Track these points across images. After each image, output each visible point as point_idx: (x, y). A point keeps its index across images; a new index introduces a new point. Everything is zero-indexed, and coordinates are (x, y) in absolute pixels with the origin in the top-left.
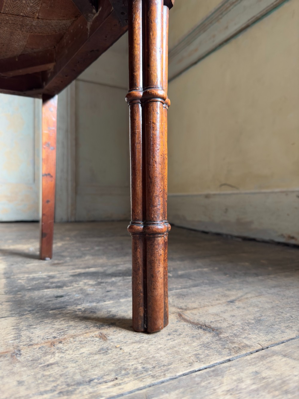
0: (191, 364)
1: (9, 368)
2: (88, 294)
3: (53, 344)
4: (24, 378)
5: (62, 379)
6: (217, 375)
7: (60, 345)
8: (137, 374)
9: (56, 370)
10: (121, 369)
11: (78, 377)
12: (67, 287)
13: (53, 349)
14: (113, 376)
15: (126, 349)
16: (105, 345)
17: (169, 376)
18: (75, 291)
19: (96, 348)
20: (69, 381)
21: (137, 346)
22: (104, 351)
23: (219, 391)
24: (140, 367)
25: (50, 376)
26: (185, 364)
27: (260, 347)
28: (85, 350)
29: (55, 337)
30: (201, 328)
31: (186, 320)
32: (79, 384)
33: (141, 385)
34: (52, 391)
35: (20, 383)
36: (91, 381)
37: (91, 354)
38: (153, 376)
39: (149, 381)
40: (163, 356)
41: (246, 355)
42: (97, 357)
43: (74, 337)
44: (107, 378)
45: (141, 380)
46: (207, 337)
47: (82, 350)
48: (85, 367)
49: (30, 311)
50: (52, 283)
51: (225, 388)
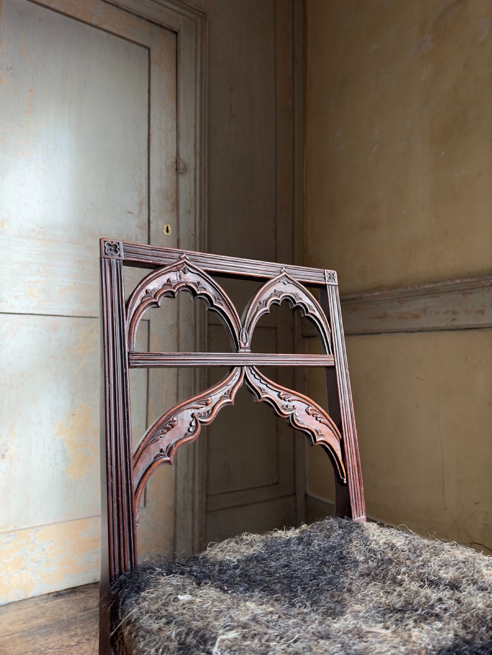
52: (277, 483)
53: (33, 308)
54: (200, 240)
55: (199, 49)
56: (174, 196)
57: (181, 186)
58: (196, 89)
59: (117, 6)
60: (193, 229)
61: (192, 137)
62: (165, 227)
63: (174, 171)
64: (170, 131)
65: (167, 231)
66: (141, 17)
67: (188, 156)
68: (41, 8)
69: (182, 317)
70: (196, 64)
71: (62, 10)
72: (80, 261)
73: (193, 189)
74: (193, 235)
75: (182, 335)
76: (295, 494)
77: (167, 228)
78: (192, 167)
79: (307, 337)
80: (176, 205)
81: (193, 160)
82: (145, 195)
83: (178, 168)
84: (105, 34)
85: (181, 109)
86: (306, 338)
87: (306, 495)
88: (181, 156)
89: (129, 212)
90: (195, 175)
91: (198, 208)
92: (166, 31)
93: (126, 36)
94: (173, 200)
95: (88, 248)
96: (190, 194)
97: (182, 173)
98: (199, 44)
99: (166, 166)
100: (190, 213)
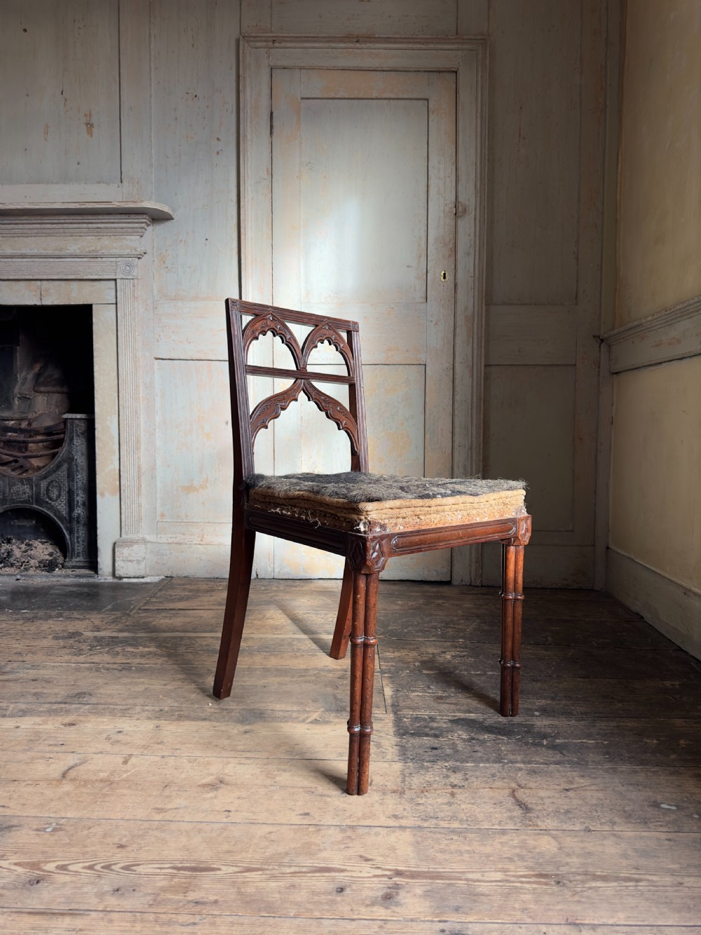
0: (493, 825)
1: (399, 800)
2: (457, 751)
3: (422, 792)
4: (406, 807)
5: (424, 813)
6: (503, 834)
7: (426, 794)
8: (461, 821)
9: (422, 807)
10: (455, 816)
11: (432, 814)
12: (443, 738)
13: (422, 795)
14: (449, 818)
15: (463, 806)
16: (452, 801)
17: (477, 827)
18: (448, 745)
19: (446, 801)
20: (427, 815)
21: (470, 806)
22: (450, 804)
23: (496, 841)
24: (465, 818)
25: (419, 810)
26: (490, 824)
27: (545, 828)
28: (440, 800)
29: (424, 787)
30: (519, 805)
31: (514, 797)
32: (431, 818)
33: (461, 827)
34: (418, 817)
35: (405, 809)
36: (437, 818)
37: (442, 804)
38: (469, 825)
39: (465, 826)
40: (480, 816)
41: (531, 830)
42: (444, 806)
43: (435, 790)
44: (445, 819)
45: (462, 824)
46: (518, 812)
47: (438, 800)
48: (437, 810)
49: (411, 759)
50: (432, 729)
51: (500, 840)
52: (572, 531)
53: (330, 359)
54: (478, 280)
55: (480, 79)
56: (453, 241)
57: (460, 230)
58: (476, 125)
59: (395, 71)
60: (472, 270)
61: (473, 176)
62: (443, 272)
63: (453, 216)
64: (449, 177)
65: (444, 278)
66: (419, 71)
67: (469, 196)
68: (330, 101)
69: (458, 359)
70: (476, 98)
71: (347, 97)
72: (365, 318)
73: (473, 230)
74: (472, 277)
75: (458, 377)
76: (594, 545)
77: (445, 274)
78: (472, 207)
79: (616, 373)
80: (455, 250)
81: (473, 200)
82: (424, 246)
83: (458, 212)
84: (385, 101)
85: (461, 150)
86: (615, 375)
87: (608, 548)
88: (460, 200)
89: (408, 267)
90: (475, 215)
91: (477, 248)
92: (445, 74)
93: (405, 96)
94: (451, 245)
95: (372, 305)
96: (469, 235)
97: (461, 216)
98: (480, 75)
99: (444, 213)
100: (468, 254)
